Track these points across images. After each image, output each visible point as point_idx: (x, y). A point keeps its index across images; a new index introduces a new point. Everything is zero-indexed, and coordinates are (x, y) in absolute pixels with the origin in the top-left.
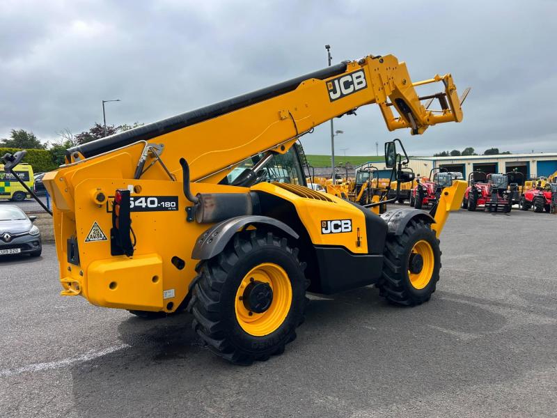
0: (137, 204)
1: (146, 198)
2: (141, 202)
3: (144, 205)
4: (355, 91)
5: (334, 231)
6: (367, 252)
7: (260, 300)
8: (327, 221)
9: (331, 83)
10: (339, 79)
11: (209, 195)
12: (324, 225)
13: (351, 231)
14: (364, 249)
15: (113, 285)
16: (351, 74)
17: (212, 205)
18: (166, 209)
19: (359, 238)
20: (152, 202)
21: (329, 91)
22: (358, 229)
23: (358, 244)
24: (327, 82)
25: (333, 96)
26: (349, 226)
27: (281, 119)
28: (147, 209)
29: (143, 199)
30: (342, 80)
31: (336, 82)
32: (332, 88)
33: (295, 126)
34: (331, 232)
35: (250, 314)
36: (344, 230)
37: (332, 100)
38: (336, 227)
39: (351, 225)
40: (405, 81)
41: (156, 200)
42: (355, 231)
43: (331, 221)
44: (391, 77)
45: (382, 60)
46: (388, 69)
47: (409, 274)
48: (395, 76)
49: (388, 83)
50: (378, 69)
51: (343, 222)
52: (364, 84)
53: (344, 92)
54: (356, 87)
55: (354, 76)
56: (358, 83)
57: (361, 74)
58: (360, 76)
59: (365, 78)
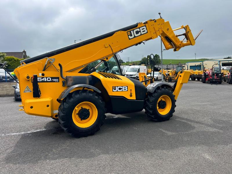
0: (43, 80)
1: (47, 78)
2: (44, 79)
3: (45, 80)
4: (141, 35)
5: (118, 90)
6: (135, 99)
7: (84, 115)
8: (115, 87)
9: (129, 32)
10: (133, 30)
11: (71, 77)
13: (127, 91)
15: (32, 107)
16: (139, 28)
17: (71, 80)
18: (54, 82)
19: (131, 94)
20: (49, 79)
21: (128, 36)
22: (131, 90)
23: (131, 96)
24: (127, 32)
25: (130, 37)
26: (126, 88)
27: (106, 47)
28: (47, 82)
29: (45, 78)
30: (135, 31)
31: (132, 32)
32: (130, 34)
33: (112, 50)
34: (117, 91)
35: (81, 120)
37: (130, 39)
38: (120, 89)
39: (127, 88)
40: (168, 29)
41: (50, 78)
42: (129, 91)
43: (117, 87)
44: (160, 28)
45: (155, 21)
46: (159, 24)
47: (158, 108)
48: (163, 27)
49: (158, 31)
50: (153, 25)
51: (123, 87)
52: (146, 32)
53: (136, 35)
54: (142, 33)
55: (141, 29)
56: (143, 31)
57: (145, 27)
58: (144, 29)
59: (146, 29)
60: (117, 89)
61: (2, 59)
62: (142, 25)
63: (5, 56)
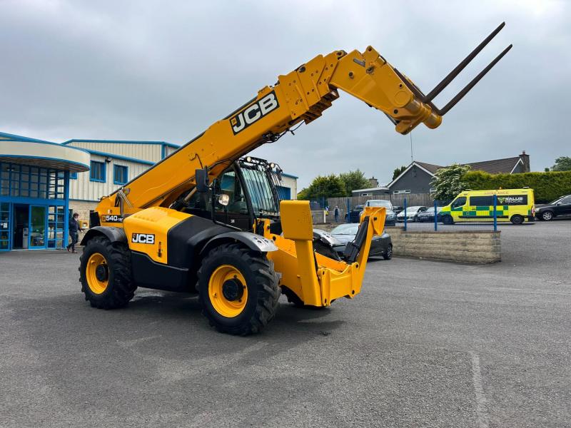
4: (262, 116)
6: (166, 263)
8: (136, 234)
9: (235, 119)
10: (243, 113)
12: (134, 236)
13: (154, 244)
14: (164, 260)
16: (257, 103)
19: (160, 250)
21: (233, 127)
22: (160, 243)
23: (160, 255)
25: (236, 129)
26: (152, 239)
27: (191, 160)
31: (240, 116)
32: (236, 122)
33: (201, 163)
34: (138, 242)
36: (148, 242)
37: (235, 133)
38: (143, 239)
39: (154, 239)
40: (351, 74)
42: (157, 243)
43: (139, 234)
44: (322, 80)
45: (303, 69)
46: (315, 74)
47: (211, 295)
48: (330, 76)
49: (313, 90)
50: (295, 82)
51: (148, 236)
52: (275, 104)
53: (249, 121)
54: (264, 112)
55: (261, 103)
56: (266, 108)
57: (272, 96)
58: (269, 100)
59: (276, 99)
60: (139, 237)
61: (457, 178)
62: (265, 92)
63: (464, 171)
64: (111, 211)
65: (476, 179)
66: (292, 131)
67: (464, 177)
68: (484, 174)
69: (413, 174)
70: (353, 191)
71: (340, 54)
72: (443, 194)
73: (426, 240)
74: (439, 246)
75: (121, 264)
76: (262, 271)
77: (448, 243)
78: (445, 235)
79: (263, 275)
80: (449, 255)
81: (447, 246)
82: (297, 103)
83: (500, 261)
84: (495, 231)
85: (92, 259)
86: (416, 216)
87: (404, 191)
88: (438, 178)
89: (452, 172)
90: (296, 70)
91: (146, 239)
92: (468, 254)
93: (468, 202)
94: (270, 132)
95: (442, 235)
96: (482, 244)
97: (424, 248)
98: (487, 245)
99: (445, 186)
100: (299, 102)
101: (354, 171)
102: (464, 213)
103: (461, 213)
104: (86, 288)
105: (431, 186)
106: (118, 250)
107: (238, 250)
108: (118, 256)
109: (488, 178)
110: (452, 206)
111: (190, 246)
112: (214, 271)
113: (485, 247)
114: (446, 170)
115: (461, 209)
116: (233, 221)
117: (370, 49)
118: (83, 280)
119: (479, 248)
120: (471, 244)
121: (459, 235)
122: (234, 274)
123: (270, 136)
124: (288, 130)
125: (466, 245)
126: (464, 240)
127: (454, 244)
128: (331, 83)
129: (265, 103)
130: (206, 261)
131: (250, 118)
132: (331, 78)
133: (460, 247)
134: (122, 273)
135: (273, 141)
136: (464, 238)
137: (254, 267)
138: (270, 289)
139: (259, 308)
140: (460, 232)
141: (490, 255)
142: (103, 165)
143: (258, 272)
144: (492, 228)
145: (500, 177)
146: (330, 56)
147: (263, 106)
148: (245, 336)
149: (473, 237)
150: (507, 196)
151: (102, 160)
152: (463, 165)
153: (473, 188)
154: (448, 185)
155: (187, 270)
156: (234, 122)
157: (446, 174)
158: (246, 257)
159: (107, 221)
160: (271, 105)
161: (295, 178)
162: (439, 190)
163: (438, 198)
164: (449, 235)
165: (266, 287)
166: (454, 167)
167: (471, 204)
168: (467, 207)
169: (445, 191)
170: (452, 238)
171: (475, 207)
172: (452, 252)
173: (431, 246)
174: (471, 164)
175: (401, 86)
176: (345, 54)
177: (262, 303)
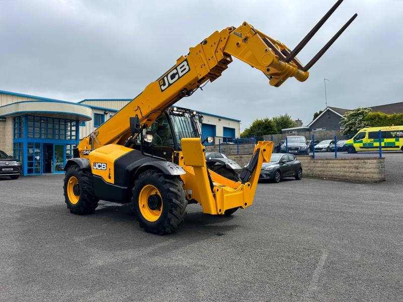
4: (179, 78)
6: (113, 183)
9: (162, 80)
12: (95, 164)
13: (106, 170)
14: (112, 181)
16: (176, 68)
19: (109, 174)
21: (161, 86)
23: (110, 178)
25: (163, 88)
26: (105, 167)
27: (135, 111)
30: (170, 75)
31: (165, 78)
32: (163, 83)
33: (141, 113)
34: (97, 169)
36: (102, 168)
37: (162, 91)
38: (99, 166)
40: (238, 44)
42: (108, 170)
43: (97, 163)
44: (218, 50)
45: (205, 42)
46: (214, 45)
47: (141, 206)
48: (224, 46)
49: (212, 57)
50: (200, 52)
51: (103, 164)
52: (187, 69)
53: (171, 82)
54: (181, 74)
55: (178, 68)
56: (182, 72)
57: (185, 63)
58: (184, 66)
59: (188, 65)
60: (97, 165)
61: (361, 118)
62: (181, 60)
63: (366, 113)
64: (87, 147)
65: (375, 118)
66: (201, 88)
67: (366, 117)
68: (382, 114)
69: (327, 116)
70: (283, 130)
71: (231, 29)
72: (349, 130)
73: (329, 165)
74: (338, 169)
75: (87, 183)
76: (172, 189)
77: (345, 167)
78: (343, 161)
79: (172, 192)
80: (345, 176)
81: (345, 169)
82: (201, 67)
83: (384, 181)
84: (380, 158)
85: (71, 180)
86: (329, 147)
87: (321, 129)
88: (346, 118)
89: (357, 114)
90: (201, 43)
91: (101, 166)
92: (360, 175)
93: (367, 136)
94: (185, 89)
95: (340, 161)
96: (370, 168)
97: (327, 171)
98: (374, 168)
99: (351, 124)
100: (203, 66)
101: (283, 115)
102: (364, 144)
103: (361, 145)
104: (67, 200)
105: (340, 125)
106: (85, 174)
107: (156, 174)
108: (86, 179)
109: (386, 117)
110: (354, 139)
111: (127, 171)
112: (142, 189)
113: (372, 170)
114: (352, 113)
115: (361, 142)
116: (165, 153)
117: (245, 24)
118: (66, 195)
119: (368, 170)
120: (362, 168)
121: (353, 161)
122: (156, 191)
123: (186, 92)
124: (198, 87)
125: (358, 169)
126: (357, 165)
127: (349, 167)
128: (225, 51)
129: (181, 68)
130: (137, 182)
131: (172, 79)
132: (224, 48)
133: (354, 170)
134: (88, 190)
135: (189, 96)
136: (356, 163)
137: (166, 186)
138: (178, 202)
139: (170, 216)
140: (354, 159)
141: (377, 176)
142: (103, 116)
143: (169, 190)
144: (378, 155)
145: (395, 116)
146: (224, 31)
147: (180, 71)
148: (162, 235)
149: (363, 163)
150: (398, 131)
151: (102, 113)
152: (365, 109)
153: (373, 126)
154: (354, 124)
155: (126, 188)
156: (161, 82)
157: (352, 115)
158: (162, 179)
159: (84, 155)
160: (185, 69)
161: (239, 121)
162: (346, 127)
163: (346, 133)
164: (345, 161)
165: (174, 200)
166: (358, 110)
167: (370, 137)
168: (366, 140)
169: (351, 128)
170: (347, 163)
171: (373, 140)
172: (347, 174)
173: (332, 169)
174: (372, 108)
175: (266, 50)
176: (234, 28)
177: (171, 212)
